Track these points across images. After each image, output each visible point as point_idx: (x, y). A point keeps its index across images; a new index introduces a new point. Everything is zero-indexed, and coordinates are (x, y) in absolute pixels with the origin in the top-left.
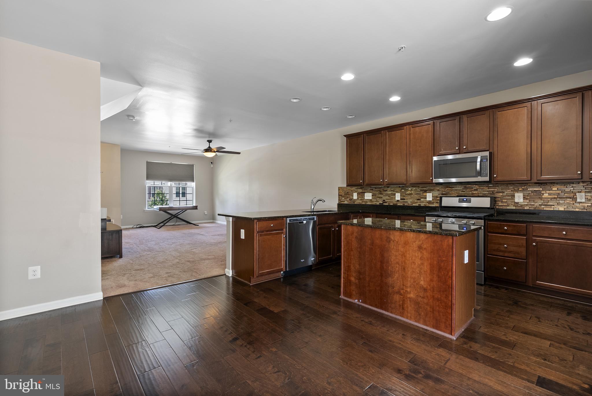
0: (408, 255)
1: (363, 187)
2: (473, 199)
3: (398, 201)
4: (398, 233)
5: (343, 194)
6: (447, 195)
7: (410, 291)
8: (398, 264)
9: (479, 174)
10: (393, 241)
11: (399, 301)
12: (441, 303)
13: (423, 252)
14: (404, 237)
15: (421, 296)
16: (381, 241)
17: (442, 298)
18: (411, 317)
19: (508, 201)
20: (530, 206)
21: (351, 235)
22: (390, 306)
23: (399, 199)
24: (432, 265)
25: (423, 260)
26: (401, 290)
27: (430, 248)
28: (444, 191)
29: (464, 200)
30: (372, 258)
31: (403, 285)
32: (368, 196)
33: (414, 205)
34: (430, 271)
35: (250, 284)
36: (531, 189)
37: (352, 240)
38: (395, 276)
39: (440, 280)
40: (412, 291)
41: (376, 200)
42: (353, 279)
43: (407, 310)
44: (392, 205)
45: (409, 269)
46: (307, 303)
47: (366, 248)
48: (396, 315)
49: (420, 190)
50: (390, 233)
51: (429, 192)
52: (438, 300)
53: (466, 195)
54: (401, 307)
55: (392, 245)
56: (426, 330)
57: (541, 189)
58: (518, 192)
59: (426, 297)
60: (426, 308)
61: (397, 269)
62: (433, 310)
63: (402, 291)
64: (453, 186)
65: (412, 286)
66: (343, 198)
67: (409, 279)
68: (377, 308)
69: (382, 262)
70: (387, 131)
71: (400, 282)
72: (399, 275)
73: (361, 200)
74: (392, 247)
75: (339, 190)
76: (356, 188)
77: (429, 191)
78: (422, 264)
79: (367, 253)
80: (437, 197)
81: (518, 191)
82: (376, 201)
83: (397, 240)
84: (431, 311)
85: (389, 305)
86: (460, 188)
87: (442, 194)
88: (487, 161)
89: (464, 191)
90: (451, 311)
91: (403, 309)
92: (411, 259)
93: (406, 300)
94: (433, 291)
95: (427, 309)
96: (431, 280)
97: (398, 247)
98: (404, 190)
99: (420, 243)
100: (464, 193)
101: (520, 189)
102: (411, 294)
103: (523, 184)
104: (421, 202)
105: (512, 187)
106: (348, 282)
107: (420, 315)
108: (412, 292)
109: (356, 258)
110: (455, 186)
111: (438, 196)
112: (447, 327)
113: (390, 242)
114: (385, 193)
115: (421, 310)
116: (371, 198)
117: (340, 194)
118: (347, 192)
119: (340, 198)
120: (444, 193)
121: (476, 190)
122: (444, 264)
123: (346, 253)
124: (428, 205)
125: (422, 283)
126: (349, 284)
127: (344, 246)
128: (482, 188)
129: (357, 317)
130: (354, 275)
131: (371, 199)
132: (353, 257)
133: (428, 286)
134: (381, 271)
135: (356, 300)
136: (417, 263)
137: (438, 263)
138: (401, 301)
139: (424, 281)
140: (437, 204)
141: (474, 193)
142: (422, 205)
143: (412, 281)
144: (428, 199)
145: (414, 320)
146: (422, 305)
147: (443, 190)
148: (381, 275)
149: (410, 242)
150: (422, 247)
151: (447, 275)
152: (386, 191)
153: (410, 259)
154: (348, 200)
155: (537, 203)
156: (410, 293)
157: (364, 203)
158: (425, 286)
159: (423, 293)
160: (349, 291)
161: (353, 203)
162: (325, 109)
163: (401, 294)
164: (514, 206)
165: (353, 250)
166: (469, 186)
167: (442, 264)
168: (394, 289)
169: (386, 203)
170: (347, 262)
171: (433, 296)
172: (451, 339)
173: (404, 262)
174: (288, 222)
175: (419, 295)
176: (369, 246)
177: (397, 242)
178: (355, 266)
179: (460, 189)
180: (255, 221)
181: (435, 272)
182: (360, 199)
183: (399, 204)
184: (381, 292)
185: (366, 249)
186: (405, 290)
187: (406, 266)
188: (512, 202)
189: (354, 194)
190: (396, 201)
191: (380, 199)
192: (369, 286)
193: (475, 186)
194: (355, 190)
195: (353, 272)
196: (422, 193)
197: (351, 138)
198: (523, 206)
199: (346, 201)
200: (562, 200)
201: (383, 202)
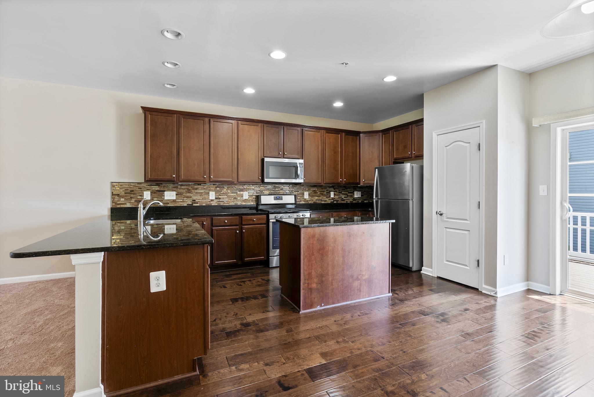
0: (364, 245)
1: (162, 184)
2: (284, 197)
3: (212, 200)
5: (123, 194)
6: (265, 194)
8: (357, 254)
9: (296, 177)
15: (372, 274)
19: (301, 197)
21: (313, 238)
23: (214, 198)
26: (358, 276)
28: (259, 190)
29: (278, 197)
30: (334, 257)
32: (170, 196)
33: (230, 204)
36: (312, 189)
41: (182, 200)
43: (363, 291)
44: (205, 205)
45: (364, 255)
48: (355, 300)
49: (236, 189)
50: (351, 229)
51: (245, 191)
53: (277, 194)
55: (352, 238)
58: (306, 191)
59: (375, 273)
61: (356, 259)
64: (266, 186)
65: (367, 269)
66: (122, 199)
67: (364, 264)
69: (344, 257)
71: (358, 269)
72: (357, 264)
75: (112, 186)
80: (253, 196)
82: (181, 202)
85: (350, 294)
89: (274, 190)
91: (360, 292)
93: (362, 282)
97: (357, 239)
98: (219, 189)
100: (274, 192)
101: (307, 189)
102: (366, 275)
103: (308, 185)
104: (237, 201)
105: (303, 188)
107: (371, 289)
109: (318, 262)
114: (196, 191)
116: (174, 198)
117: (114, 193)
119: (116, 200)
120: (258, 192)
123: (306, 260)
124: (244, 203)
126: (309, 293)
127: (304, 252)
130: (316, 281)
132: (314, 262)
134: (343, 265)
135: (319, 306)
138: (358, 285)
140: (252, 202)
141: (281, 192)
142: (239, 203)
144: (244, 198)
145: (367, 296)
148: (343, 270)
152: (196, 189)
154: (134, 201)
155: (314, 199)
157: (162, 205)
160: (310, 302)
163: (359, 280)
166: (278, 186)
168: (353, 278)
169: (197, 203)
170: (306, 270)
173: (361, 251)
177: (356, 235)
179: (271, 188)
182: (156, 199)
183: (213, 204)
184: (343, 285)
186: (362, 274)
188: (303, 198)
189: (145, 193)
190: (210, 200)
191: (188, 199)
192: (332, 285)
193: (281, 186)
194: (147, 187)
195: (315, 278)
196: (238, 191)
197: (154, 113)
198: (308, 201)
199: (129, 204)
200: (325, 196)
201: (192, 203)
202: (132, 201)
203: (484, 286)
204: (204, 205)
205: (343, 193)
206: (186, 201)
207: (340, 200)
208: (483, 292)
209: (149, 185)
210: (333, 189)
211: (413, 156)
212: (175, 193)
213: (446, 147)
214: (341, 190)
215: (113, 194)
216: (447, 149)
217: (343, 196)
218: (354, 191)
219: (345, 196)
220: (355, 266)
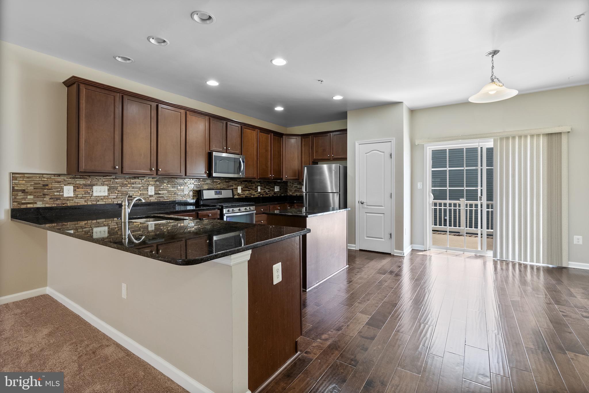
1: (88, 176)
2: (222, 191)
3: (151, 196)
6: (200, 188)
20: (244, 195)
23: (153, 193)
28: (198, 185)
29: (218, 192)
32: (100, 191)
33: (170, 200)
36: (244, 184)
41: (115, 197)
42: (313, 266)
44: (143, 201)
49: (177, 183)
53: (217, 188)
73: (83, 198)
75: (11, 179)
77: (185, 185)
82: (114, 199)
87: (197, 188)
88: (244, 162)
98: (158, 183)
100: (213, 186)
101: (240, 184)
104: (177, 197)
105: (236, 183)
114: (132, 186)
117: (16, 188)
119: (19, 197)
124: (184, 199)
126: (311, 273)
130: (314, 262)
131: (107, 195)
140: (192, 197)
142: (179, 199)
144: (185, 193)
152: (133, 183)
154: (48, 199)
155: (246, 193)
157: (90, 203)
160: (310, 281)
161: (61, 205)
164: (237, 195)
182: (80, 196)
183: (152, 201)
184: (327, 263)
189: (65, 188)
190: (149, 196)
194: (67, 180)
195: (313, 259)
196: (179, 186)
197: (90, 88)
198: (241, 195)
199: (41, 203)
200: (254, 191)
202: (45, 199)
203: (395, 251)
205: (267, 187)
207: (264, 194)
208: (395, 254)
209: (71, 178)
210: (259, 184)
211: (331, 158)
212: (106, 188)
213: (366, 153)
214: (266, 185)
215: (14, 190)
216: (366, 155)
217: (267, 190)
218: (274, 186)
219: (268, 190)
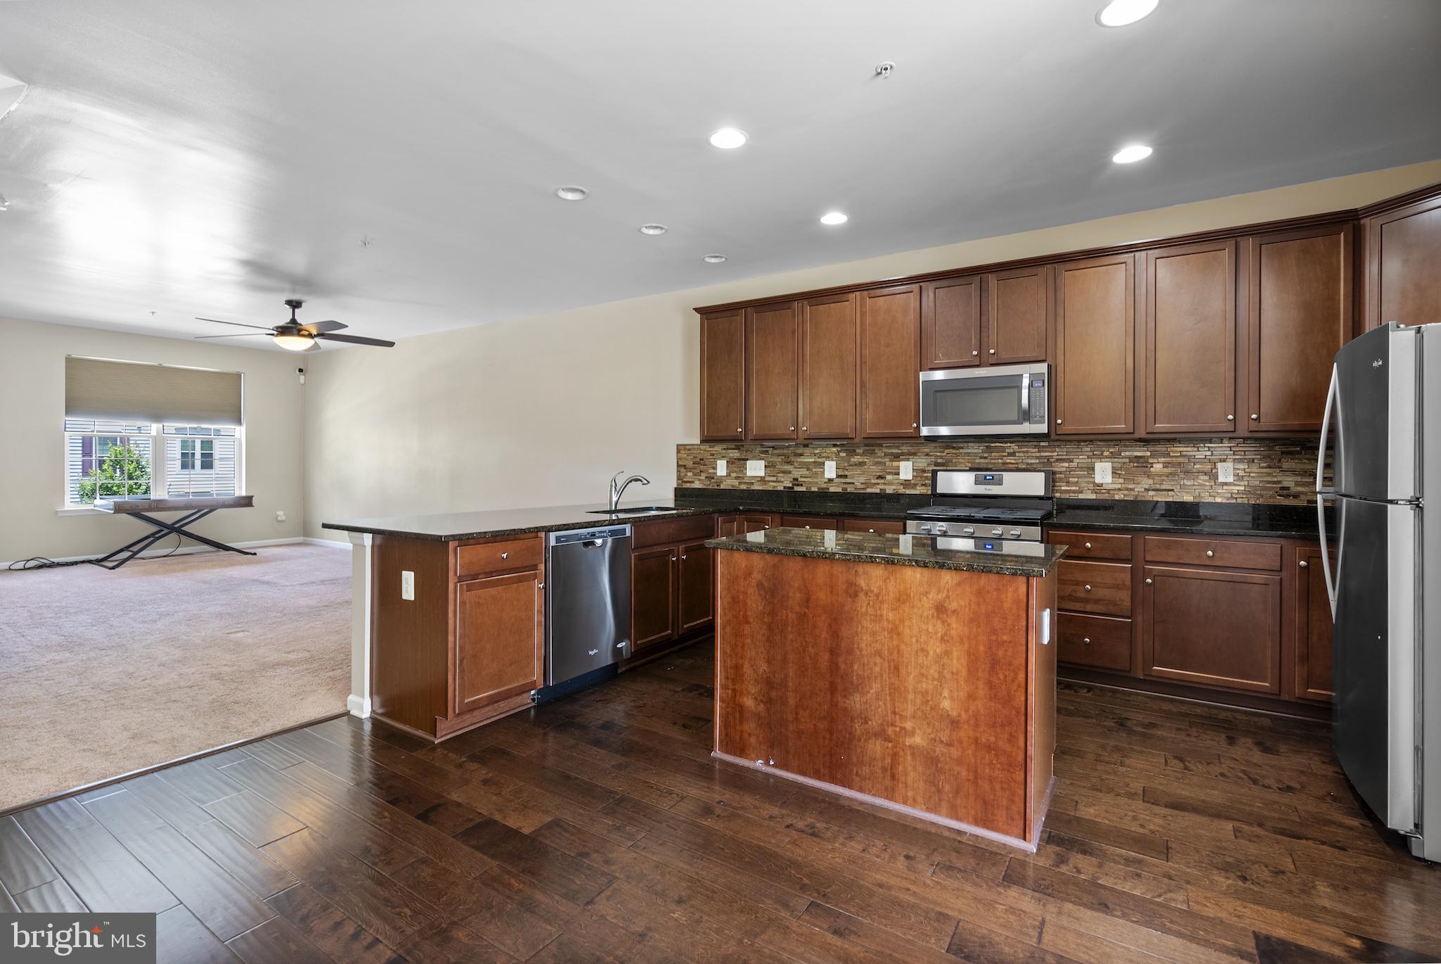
0: (907, 632)
1: (743, 446)
2: (1007, 476)
3: (830, 480)
4: (881, 572)
5: (690, 464)
6: (948, 466)
7: (914, 728)
8: (881, 657)
9: (1026, 416)
10: (866, 594)
11: (883, 759)
12: (996, 755)
13: (949, 621)
14: (896, 582)
15: (942, 742)
16: (832, 592)
17: (1000, 743)
18: (914, 800)
19: (1080, 480)
20: (1126, 492)
21: (745, 579)
22: (857, 772)
23: (834, 476)
24: (972, 656)
25: (948, 641)
26: (887, 728)
27: (967, 609)
28: (941, 457)
29: (988, 478)
30: (804, 643)
31: (895, 713)
32: (756, 468)
33: (869, 490)
34: (969, 671)
35: (432, 738)
36: (1127, 453)
37: (747, 593)
38: (871, 688)
39: (995, 695)
40: (920, 728)
41: (774, 479)
42: (749, 702)
43: (904, 781)
44: (817, 490)
45: (909, 668)
46: (620, 787)
47: (790, 614)
48: (873, 795)
49: (883, 454)
50: (856, 571)
51: (904, 460)
52: (989, 748)
53: (990, 466)
54: (889, 772)
55: (862, 603)
56: (959, 832)
57: (1149, 454)
58: (1103, 460)
59: (956, 742)
60: (955, 773)
61: (877, 669)
62: (976, 778)
63: (890, 731)
64: (961, 445)
65: (919, 713)
66: (690, 474)
67: (910, 697)
68: (819, 779)
69: (834, 652)
70: (805, 302)
71: (885, 704)
72: (882, 687)
73: (736, 478)
74: (864, 610)
75: (678, 452)
76: (725, 446)
77: (904, 457)
78: (947, 653)
79: (790, 629)
80: (924, 471)
81: (1101, 457)
82: (774, 482)
83: (876, 591)
84: (970, 780)
85: (855, 770)
86: (975, 449)
87: (937, 464)
88: (1043, 385)
89: (986, 458)
90: (1023, 776)
91: (893, 777)
92: (917, 641)
93: (901, 753)
94: (977, 726)
95: (958, 773)
96: (971, 696)
97: (880, 608)
98: (845, 454)
99: (940, 596)
100: (986, 461)
101: (1106, 454)
102: (916, 736)
103: (1112, 441)
104: (885, 484)
105: (1089, 449)
106: (735, 711)
107: (939, 791)
108: (918, 731)
109: (758, 643)
110: (966, 445)
111: (927, 469)
112: (1013, 819)
113: (856, 595)
114: (799, 460)
115: (942, 777)
116: (762, 473)
117: (680, 463)
118: (699, 457)
119: (682, 474)
120: (939, 461)
121: (1013, 454)
122: (1006, 651)
123: (728, 629)
124: (902, 491)
125: (946, 704)
126: (737, 716)
127: (723, 609)
128: (1026, 449)
129: (771, 817)
130: (753, 691)
131: (764, 475)
132: (749, 641)
133: (963, 713)
134: (831, 676)
135: (760, 761)
136: (931, 653)
137: (990, 648)
138: (886, 756)
139: (952, 698)
140: (923, 487)
141: (1008, 461)
142: (890, 490)
143: (918, 701)
144: (902, 476)
145: (923, 806)
146: (946, 764)
147: (938, 454)
148: (833, 689)
149: (912, 595)
150: (945, 608)
151: (1013, 681)
152: (801, 455)
153: (914, 640)
154: (704, 478)
155: (1139, 486)
156: (913, 733)
157: (744, 487)
158: (954, 714)
159: (947, 732)
160: (737, 738)
161: (716, 487)
162: (651, 232)
163: (888, 739)
164: (1094, 492)
165: (751, 620)
166: (997, 444)
167: (1000, 653)
168: (867, 726)
169: (802, 485)
170: (731, 656)
171: (976, 739)
172: (1025, 853)
173: (896, 650)
174: (553, 542)
175: (937, 739)
176: (797, 607)
177: (878, 596)
178: (756, 665)
179: (976, 451)
180: (452, 545)
181: (980, 674)
182: (734, 475)
183: (832, 489)
184: (831, 734)
185: (787, 616)
186: (900, 725)
187: (903, 662)
188: (1088, 483)
189: (719, 462)
190: (827, 481)
191: (787, 476)
192: (796, 719)
193: (1009, 445)
194: (721, 451)
195: (751, 682)
196: (888, 460)
198: (1111, 492)
199: (698, 482)
200: (1188, 479)
201: (793, 484)
202: (701, 477)
204: (814, 489)
206: (782, 479)
207: (1269, 493)
209: (723, 449)
212: (762, 463)
215: (679, 466)
217: (1289, 481)
220: (872, 691)
